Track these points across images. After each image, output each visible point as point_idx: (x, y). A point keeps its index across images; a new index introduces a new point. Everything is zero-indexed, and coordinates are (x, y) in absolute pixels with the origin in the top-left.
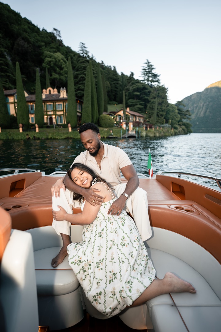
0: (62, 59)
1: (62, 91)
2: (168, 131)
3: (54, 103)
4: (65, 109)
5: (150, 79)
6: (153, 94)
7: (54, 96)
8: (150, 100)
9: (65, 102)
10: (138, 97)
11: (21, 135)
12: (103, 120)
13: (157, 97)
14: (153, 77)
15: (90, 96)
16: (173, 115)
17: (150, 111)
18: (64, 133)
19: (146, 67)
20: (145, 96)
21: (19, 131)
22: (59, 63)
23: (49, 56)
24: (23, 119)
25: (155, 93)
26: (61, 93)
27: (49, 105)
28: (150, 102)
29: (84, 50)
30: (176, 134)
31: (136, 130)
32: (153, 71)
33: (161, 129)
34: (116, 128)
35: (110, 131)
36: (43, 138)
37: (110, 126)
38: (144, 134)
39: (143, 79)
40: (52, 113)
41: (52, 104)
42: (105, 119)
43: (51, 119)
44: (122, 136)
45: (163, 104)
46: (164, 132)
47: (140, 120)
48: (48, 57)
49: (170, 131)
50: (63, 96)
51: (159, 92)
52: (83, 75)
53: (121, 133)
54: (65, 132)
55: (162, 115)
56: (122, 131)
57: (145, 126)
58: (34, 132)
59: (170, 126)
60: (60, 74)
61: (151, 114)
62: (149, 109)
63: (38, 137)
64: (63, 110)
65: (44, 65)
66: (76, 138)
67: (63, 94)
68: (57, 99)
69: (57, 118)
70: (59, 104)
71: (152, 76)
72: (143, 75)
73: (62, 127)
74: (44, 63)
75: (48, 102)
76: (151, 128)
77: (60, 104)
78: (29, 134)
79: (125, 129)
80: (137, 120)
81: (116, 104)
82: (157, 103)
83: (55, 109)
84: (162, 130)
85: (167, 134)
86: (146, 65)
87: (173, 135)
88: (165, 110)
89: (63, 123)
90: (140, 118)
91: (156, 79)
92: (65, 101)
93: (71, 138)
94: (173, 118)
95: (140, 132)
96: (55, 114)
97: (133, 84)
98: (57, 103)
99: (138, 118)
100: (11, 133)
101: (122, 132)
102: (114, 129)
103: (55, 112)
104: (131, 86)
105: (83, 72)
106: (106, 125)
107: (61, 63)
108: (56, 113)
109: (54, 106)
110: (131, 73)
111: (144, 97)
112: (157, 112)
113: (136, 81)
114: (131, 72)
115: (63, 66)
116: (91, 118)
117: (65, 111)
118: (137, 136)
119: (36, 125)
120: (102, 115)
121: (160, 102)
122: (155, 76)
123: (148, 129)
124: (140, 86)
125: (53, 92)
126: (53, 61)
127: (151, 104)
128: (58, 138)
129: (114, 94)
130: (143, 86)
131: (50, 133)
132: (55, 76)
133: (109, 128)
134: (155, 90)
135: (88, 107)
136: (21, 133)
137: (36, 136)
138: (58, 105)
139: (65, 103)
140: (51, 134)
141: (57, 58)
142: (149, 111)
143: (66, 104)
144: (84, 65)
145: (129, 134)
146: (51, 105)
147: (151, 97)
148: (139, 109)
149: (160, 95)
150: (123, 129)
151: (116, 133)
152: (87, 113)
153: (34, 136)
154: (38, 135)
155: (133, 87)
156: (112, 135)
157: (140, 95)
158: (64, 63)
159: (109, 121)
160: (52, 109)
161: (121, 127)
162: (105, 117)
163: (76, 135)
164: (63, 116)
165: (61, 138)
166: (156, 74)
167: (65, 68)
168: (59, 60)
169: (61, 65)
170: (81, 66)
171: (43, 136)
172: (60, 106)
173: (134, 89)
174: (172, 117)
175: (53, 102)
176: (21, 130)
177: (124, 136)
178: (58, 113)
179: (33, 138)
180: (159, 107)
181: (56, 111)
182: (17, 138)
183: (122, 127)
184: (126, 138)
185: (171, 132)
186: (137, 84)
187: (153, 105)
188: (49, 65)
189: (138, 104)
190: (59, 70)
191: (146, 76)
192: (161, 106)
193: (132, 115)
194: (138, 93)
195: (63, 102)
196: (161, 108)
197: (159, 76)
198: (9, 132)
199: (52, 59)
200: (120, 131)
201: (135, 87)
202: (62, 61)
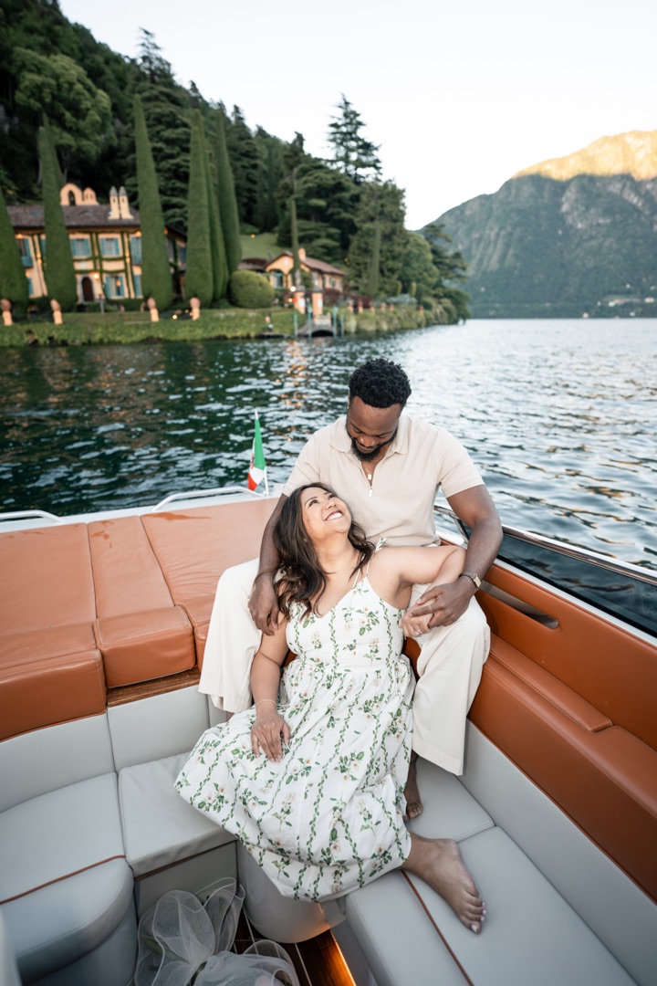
0: (79, 81)
1: (116, 199)
2: (410, 315)
3: (94, 236)
4: (127, 254)
5: (354, 156)
6: (366, 209)
7: (87, 214)
8: (358, 225)
9: (128, 234)
10: (320, 214)
11: (10, 333)
12: (242, 286)
13: (378, 217)
14: (361, 151)
15: (207, 217)
16: (420, 267)
17: (360, 259)
18: (137, 327)
19: (340, 119)
20: (341, 210)
22: (72, 95)
23: (35, 65)
24: (12, 285)
25: (373, 203)
26: (114, 205)
27: (78, 240)
28: (359, 232)
29: (154, 56)
30: (429, 324)
31: (332, 315)
32: (361, 133)
33: (392, 308)
34: (279, 308)
35: (264, 319)
36: (78, 342)
37: (262, 303)
38: (352, 324)
39: (332, 157)
40: (88, 266)
41: (87, 237)
42: (247, 285)
43: (87, 283)
44: (297, 332)
45: (395, 238)
46: (399, 319)
47: (334, 284)
48: (31, 71)
49: (414, 316)
50: (120, 215)
51: (383, 201)
52: (157, 142)
53: (292, 322)
54: (140, 323)
55: (392, 271)
56: (296, 317)
57: (351, 302)
58: (48, 323)
59: (414, 300)
60: (77, 133)
61: (362, 267)
62: (357, 252)
63: (61, 338)
64: (124, 258)
65: (20, 97)
66: (173, 338)
67: (120, 208)
68: (103, 223)
69: (105, 280)
70: (108, 240)
71: (359, 147)
72: (333, 144)
73: (123, 309)
74: (21, 91)
75: (73, 233)
76: (366, 306)
77: (112, 239)
78: (34, 330)
79: (302, 311)
80: (328, 285)
81: (255, 234)
82: (379, 235)
83: (97, 253)
84: (395, 313)
85: (407, 324)
86: (340, 113)
87: (423, 325)
88: (400, 254)
89: (126, 296)
90: (334, 279)
91: (371, 159)
92: (125, 230)
94: (420, 277)
95: (342, 318)
96: (98, 267)
97: (304, 172)
98: (102, 236)
99: (330, 279)
101: (298, 322)
102: (275, 312)
103: (98, 262)
104: (298, 177)
105: (158, 133)
106: (251, 301)
107: (78, 93)
108: (101, 266)
109: (96, 245)
110: (295, 137)
111: (339, 213)
112: (381, 263)
113: (315, 165)
114: (296, 133)
115: (86, 104)
116: (211, 281)
117: (128, 260)
118: (334, 330)
119: (54, 304)
120: (236, 273)
121: (387, 232)
122: (367, 147)
123: (361, 310)
124: (327, 180)
125: (83, 199)
126: (49, 85)
127: (362, 237)
128: (123, 341)
129: (245, 200)
130: (334, 179)
131: (95, 327)
132: (61, 138)
133: (261, 310)
134: (373, 195)
135: (203, 250)
136: (8, 327)
137: (55, 335)
138: (105, 242)
139: (128, 237)
140: (100, 330)
141: (63, 74)
142: (356, 257)
143: (131, 239)
144: (158, 110)
145: (314, 325)
146: (82, 240)
147: (362, 217)
148: (325, 250)
149: (387, 210)
150: (298, 312)
151: (281, 325)
152: (201, 268)
153: (51, 335)
154: (62, 331)
155: (305, 182)
156: (270, 330)
157: (328, 206)
158: (86, 93)
159: (259, 288)
160: (90, 255)
161: (291, 306)
162: (248, 277)
163: (173, 330)
164: (123, 275)
165: (129, 340)
166: (367, 140)
167: (92, 112)
168: (71, 85)
169: (79, 102)
170: (151, 111)
171: (78, 337)
172: (112, 244)
173: (309, 189)
174: (416, 273)
175: (91, 233)
177: (301, 331)
178: (108, 266)
179: (48, 342)
180: (385, 247)
181: (101, 259)
183: (296, 306)
184: (306, 336)
185: (417, 317)
186: (316, 175)
187: (369, 240)
188: (37, 100)
189: (323, 233)
190: (74, 120)
191: (342, 148)
192: (390, 243)
193: (313, 270)
194: (322, 203)
195: (122, 233)
196: (391, 249)
197: (376, 149)
199: (46, 76)
200: (292, 317)
201: (311, 181)
202: (79, 86)
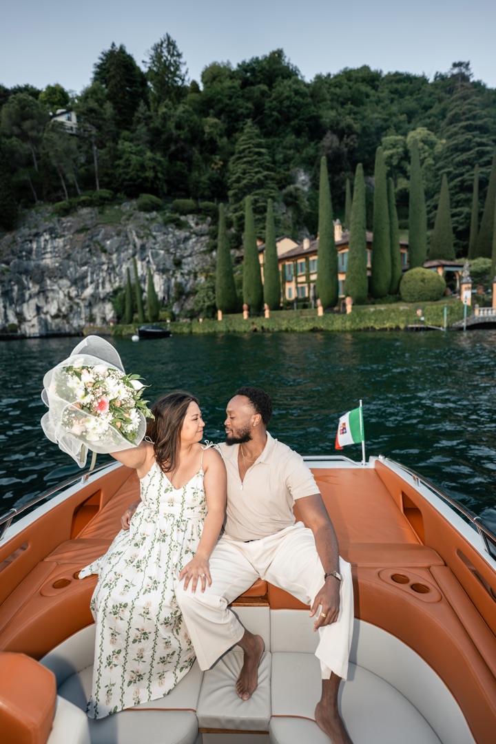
21: (243, 316)
93: (321, 330)
100: (233, 320)
176: (245, 314)
182: (240, 330)
198: (230, 320)
